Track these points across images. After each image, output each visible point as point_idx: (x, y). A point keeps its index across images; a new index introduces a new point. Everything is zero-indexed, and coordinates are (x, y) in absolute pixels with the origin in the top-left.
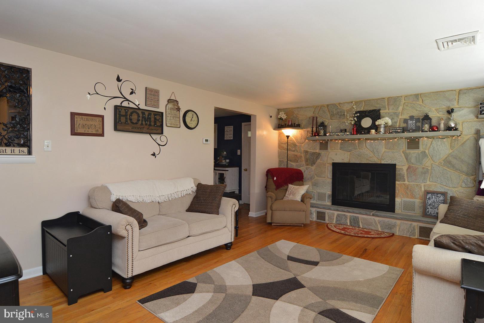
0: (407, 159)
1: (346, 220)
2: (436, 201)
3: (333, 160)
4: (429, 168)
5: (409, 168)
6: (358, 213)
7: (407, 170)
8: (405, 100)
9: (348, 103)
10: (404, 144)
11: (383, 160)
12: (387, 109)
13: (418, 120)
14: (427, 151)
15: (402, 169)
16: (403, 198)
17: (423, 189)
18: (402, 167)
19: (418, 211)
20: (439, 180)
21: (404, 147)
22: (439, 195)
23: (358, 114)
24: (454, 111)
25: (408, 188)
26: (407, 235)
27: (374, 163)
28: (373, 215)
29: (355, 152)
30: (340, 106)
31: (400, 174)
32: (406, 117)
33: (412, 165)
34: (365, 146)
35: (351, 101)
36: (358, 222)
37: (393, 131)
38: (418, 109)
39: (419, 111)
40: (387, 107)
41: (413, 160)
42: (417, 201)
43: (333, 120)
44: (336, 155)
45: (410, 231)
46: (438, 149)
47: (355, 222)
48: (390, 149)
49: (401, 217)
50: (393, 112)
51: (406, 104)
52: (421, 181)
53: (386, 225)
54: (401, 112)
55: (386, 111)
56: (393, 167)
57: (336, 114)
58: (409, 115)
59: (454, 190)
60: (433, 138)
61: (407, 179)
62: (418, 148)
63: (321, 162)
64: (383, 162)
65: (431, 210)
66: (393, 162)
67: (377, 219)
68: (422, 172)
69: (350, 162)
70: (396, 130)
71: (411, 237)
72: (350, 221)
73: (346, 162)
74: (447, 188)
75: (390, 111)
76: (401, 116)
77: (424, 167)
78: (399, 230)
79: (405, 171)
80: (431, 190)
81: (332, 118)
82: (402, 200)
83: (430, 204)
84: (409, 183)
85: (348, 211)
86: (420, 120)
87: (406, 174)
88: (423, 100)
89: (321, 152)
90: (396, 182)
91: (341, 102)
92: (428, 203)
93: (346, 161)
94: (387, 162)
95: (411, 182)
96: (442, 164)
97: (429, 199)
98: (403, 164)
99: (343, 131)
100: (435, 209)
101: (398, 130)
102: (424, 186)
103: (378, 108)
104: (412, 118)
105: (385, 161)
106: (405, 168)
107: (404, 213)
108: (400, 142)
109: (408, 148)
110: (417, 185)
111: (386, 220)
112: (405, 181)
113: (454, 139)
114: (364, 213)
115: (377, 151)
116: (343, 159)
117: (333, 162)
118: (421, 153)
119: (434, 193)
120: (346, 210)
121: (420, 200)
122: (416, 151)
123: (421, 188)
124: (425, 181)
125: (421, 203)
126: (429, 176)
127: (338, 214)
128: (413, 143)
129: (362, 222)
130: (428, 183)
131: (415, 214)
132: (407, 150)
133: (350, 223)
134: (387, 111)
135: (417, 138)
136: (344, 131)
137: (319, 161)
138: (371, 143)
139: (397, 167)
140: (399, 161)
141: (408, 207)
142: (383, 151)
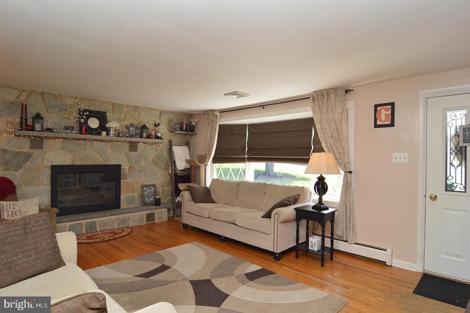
0: (128, 160)
1: (81, 229)
2: (150, 192)
3: (52, 162)
4: (144, 167)
5: (130, 167)
6: (96, 217)
7: (129, 170)
8: (126, 109)
9: (72, 97)
10: (126, 146)
11: (109, 161)
12: (112, 113)
13: (136, 128)
14: (142, 154)
15: (125, 169)
16: (126, 194)
17: (140, 184)
18: (125, 168)
19: (137, 203)
20: (150, 176)
21: (126, 150)
22: (151, 187)
23: (88, 113)
24: (160, 125)
25: (129, 185)
26: (138, 224)
27: (101, 164)
28: (112, 215)
29: (80, 152)
30: (61, 99)
31: (124, 173)
32: (127, 124)
33: (133, 165)
34: (91, 147)
35: (76, 96)
36: (95, 227)
37: (122, 135)
38: (136, 119)
39: (137, 120)
40: (112, 111)
41: (134, 161)
42: (136, 195)
43: (50, 112)
44: (56, 155)
45: (140, 220)
46: (149, 152)
47: (91, 227)
48: (115, 151)
49: (134, 210)
50: (117, 117)
51: (128, 112)
52: (139, 178)
53: (122, 221)
54: (123, 118)
55: (110, 115)
56: (118, 167)
57: (54, 106)
58: (129, 123)
59: (158, 182)
60: (146, 143)
61: (129, 177)
62: (136, 151)
63: (32, 165)
64: (109, 163)
65: (148, 199)
66: (117, 162)
67: (113, 217)
68: (139, 170)
69: (74, 164)
70: (125, 135)
71: (140, 225)
72: (86, 229)
73: (69, 164)
74: (154, 181)
75: (115, 115)
76: (123, 122)
77: (140, 166)
78: (132, 222)
79: (127, 170)
80: (145, 184)
81: (49, 110)
82: (125, 196)
83: (147, 195)
84: (130, 180)
85: (84, 218)
86: (138, 129)
87: (128, 172)
88: (139, 112)
89: (33, 152)
90: (121, 181)
91: (63, 95)
92: (145, 194)
93: (69, 162)
94: (113, 163)
95: (132, 179)
96: (152, 163)
97: (145, 191)
98: (125, 165)
99: (69, 129)
100: (150, 198)
101: (126, 135)
102: (141, 181)
103: (104, 111)
104: (132, 125)
105: (111, 162)
106: (127, 168)
107: (128, 207)
108: (123, 144)
109: (130, 151)
110: (136, 181)
111: (122, 216)
112: (127, 179)
113: (158, 145)
114: (103, 216)
115: (103, 153)
116: (65, 161)
117: (52, 164)
118: (138, 155)
119: (148, 186)
120: (82, 218)
121: (138, 194)
122: (135, 153)
123: (139, 183)
124: (141, 178)
125: (139, 196)
126: (144, 173)
127: (71, 225)
128: (133, 147)
129: (99, 226)
130: (143, 178)
131: (135, 206)
132: (129, 152)
133: (86, 231)
134: (112, 115)
135: (135, 142)
136: (71, 129)
137: (28, 163)
138: (97, 144)
139: (122, 167)
140: (122, 162)
141: (130, 200)
142: (109, 153)
